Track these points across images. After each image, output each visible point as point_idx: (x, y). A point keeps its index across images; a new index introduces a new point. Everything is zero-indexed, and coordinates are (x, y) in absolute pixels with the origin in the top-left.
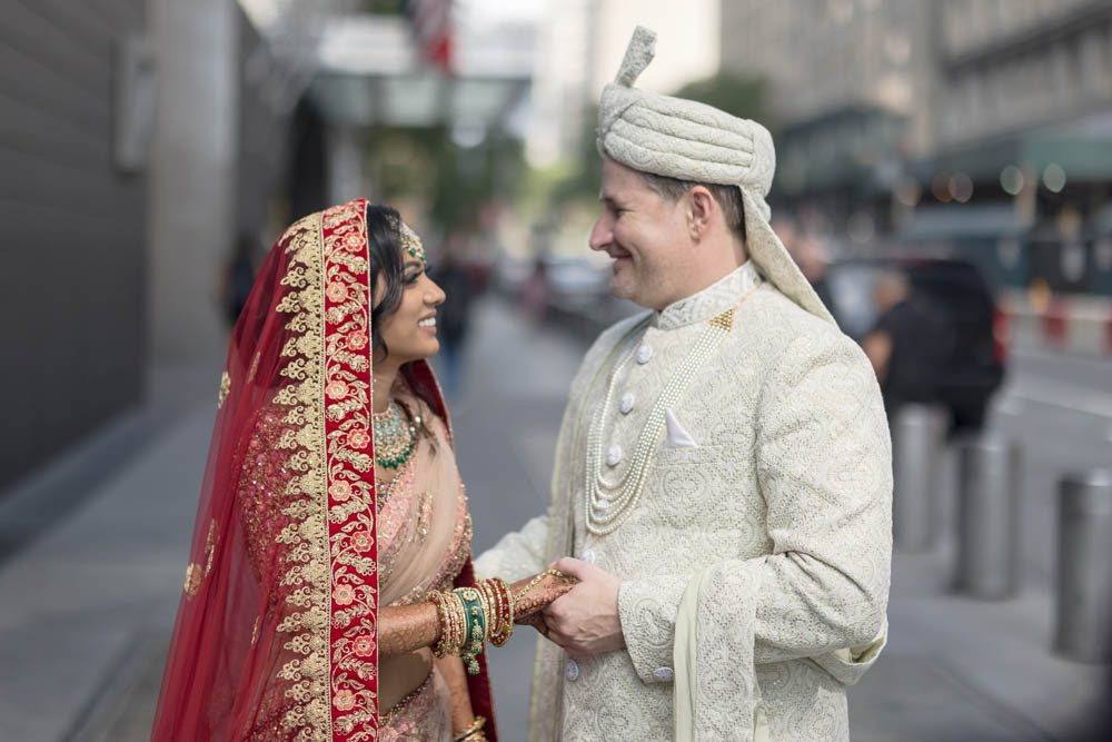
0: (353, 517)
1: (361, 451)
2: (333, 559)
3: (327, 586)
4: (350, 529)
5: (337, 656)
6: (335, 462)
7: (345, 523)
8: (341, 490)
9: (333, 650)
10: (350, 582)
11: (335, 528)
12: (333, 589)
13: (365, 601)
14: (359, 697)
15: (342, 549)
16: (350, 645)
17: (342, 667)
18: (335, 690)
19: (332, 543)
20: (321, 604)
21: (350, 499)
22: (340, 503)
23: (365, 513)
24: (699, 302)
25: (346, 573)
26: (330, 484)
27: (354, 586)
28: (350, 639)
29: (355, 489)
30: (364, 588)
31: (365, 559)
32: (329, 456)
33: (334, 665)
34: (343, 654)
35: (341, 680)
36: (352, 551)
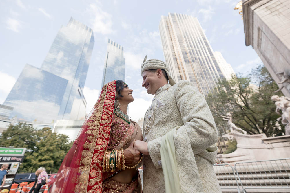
0: (106, 124)
1: (111, 111)
2: (99, 132)
3: (97, 138)
4: (105, 126)
5: (94, 158)
6: (105, 112)
7: (104, 124)
8: (105, 117)
9: (93, 156)
10: (102, 139)
11: (101, 125)
12: (98, 139)
13: (105, 144)
14: (98, 173)
15: (102, 130)
16: (99, 155)
17: (95, 162)
18: (91, 169)
19: (100, 128)
20: (94, 142)
21: (106, 119)
22: (104, 120)
23: (109, 123)
24: (162, 88)
25: (102, 136)
26: (102, 115)
27: (103, 140)
28: (99, 153)
29: (108, 118)
30: (105, 141)
31: (107, 134)
32: (103, 110)
33: (92, 161)
34: (96, 158)
35: (94, 166)
36: (104, 131)
